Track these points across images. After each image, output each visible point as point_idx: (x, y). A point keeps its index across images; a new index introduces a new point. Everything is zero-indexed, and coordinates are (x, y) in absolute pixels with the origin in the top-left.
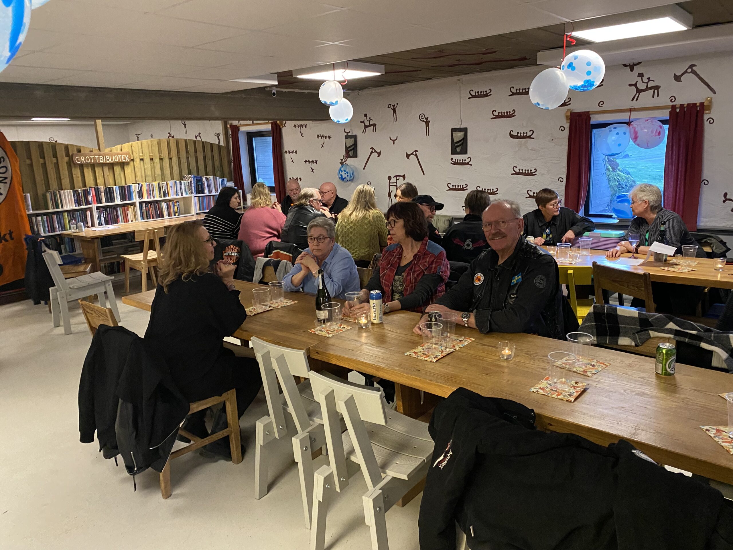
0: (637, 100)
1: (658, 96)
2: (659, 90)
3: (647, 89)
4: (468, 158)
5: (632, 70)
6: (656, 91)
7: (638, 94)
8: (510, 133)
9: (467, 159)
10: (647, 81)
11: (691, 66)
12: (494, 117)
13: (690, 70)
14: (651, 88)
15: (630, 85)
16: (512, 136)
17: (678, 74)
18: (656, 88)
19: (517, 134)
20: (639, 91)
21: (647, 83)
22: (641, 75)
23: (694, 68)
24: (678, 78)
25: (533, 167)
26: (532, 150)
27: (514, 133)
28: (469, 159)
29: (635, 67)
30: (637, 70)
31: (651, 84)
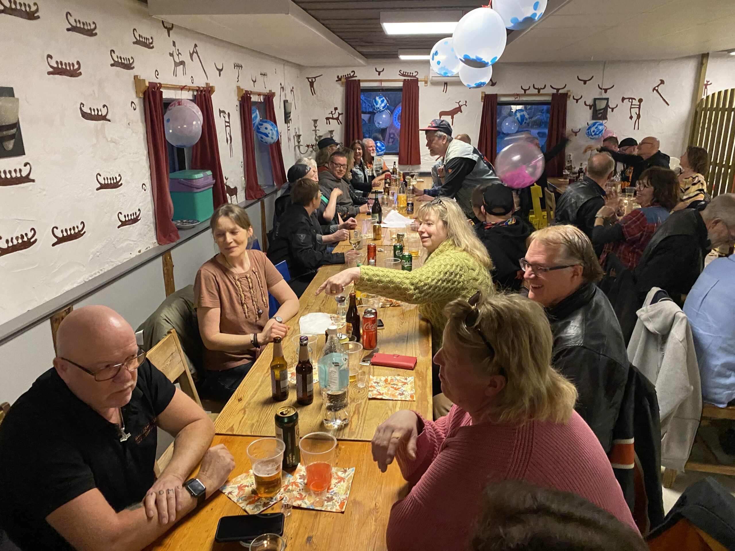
0: (176, 76)
1: (186, 74)
2: (185, 66)
3: (180, 63)
4: (25, 165)
5: (169, 35)
7: (175, 68)
8: (81, 108)
9: (23, 168)
10: (178, 53)
12: (51, 70)
15: (169, 54)
16: (85, 115)
17: (191, 52)
19: (90, 112)
20: (177, 64)
22: (174, 44)
23: (196, 48)
24: (192, 57)
25: (116, 173)
26: (112, 141)
27: (86, 110)
28: (28, 166)
29: (171, 32)
30: (172, 36)
31: (180, 58)
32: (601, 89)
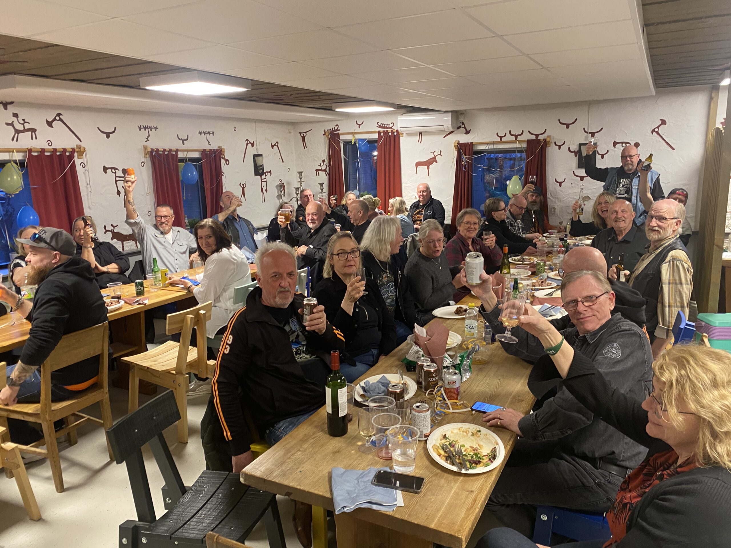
0: (17, 141)
1: (36, 139)
2: (36, 133)
3: (25, 130)
5: (6, 109)
6: (33, 133)
7: (16, 135)
10: (23, 122)
11: (59, 115)
13: (58, 118)
14: (28, 130)
15: (7, 124)
17: (50, 120)
18: (33, 130)
20: (18, 132)
21: (23, 124)
22: (15, 115)
23: (61, 116)
24: (50, 124)
29: (9, 106)
30: (11, 109)
31: (27, 126)
32: (587, 133)
